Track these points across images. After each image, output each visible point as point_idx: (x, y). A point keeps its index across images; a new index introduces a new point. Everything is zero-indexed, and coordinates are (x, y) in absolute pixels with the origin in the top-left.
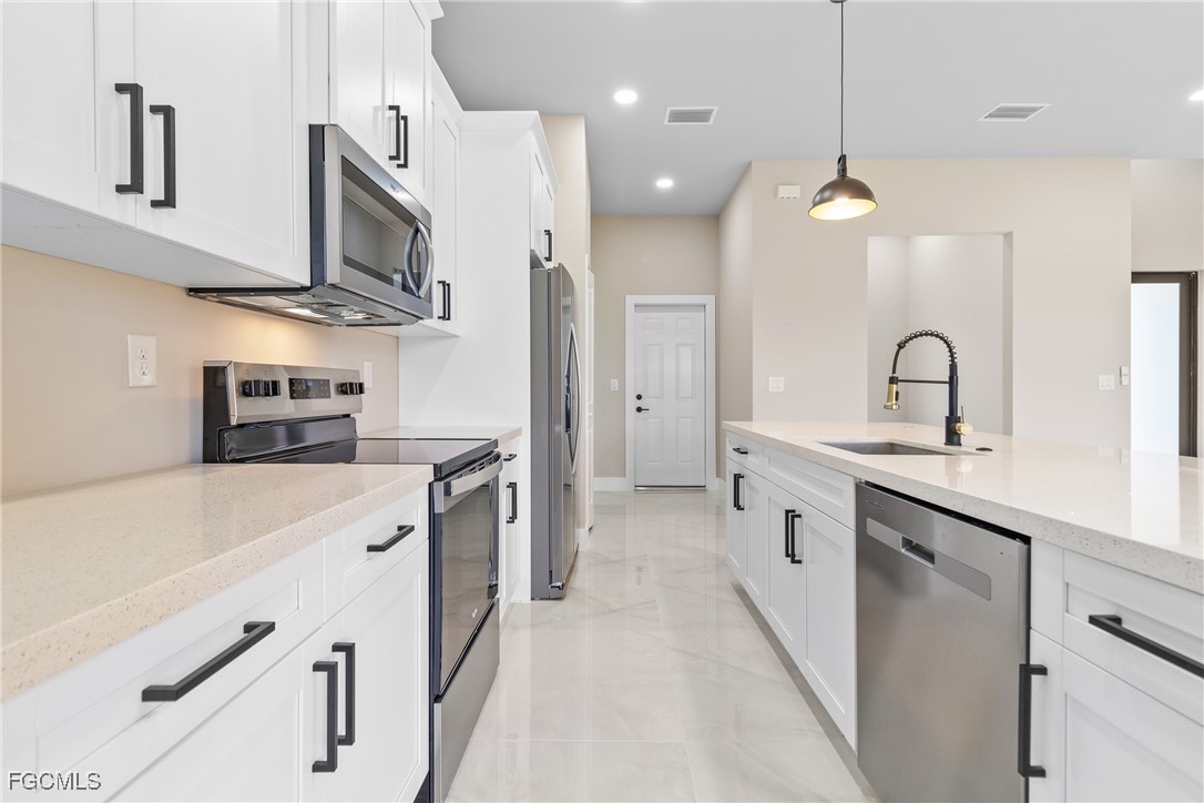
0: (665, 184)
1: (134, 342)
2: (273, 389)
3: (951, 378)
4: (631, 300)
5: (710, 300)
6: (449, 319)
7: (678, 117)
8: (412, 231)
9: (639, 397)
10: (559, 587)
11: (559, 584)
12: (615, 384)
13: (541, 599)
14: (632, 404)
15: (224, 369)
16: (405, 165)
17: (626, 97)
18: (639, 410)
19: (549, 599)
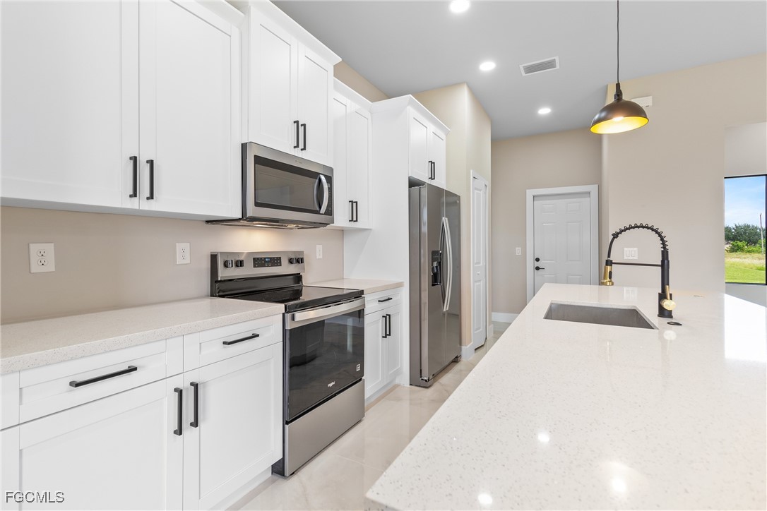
0: (544, 111)
1: (179, 246)
2: (240, 264)
3: (663, 261)
4: (530, 193)
5: (593, 189)
6: (357, 221)
7: (529, 69)
8: (317, 181)
9: (538, 260)
10: (426, 380)
11: (425, 378)
12: (518, 251)
13: (416, 386)
14: (530, 264)
15: (216, 255)
16: (304, 149)
17: (487, 66)
18: (538, 268)
19: (420, 386)
